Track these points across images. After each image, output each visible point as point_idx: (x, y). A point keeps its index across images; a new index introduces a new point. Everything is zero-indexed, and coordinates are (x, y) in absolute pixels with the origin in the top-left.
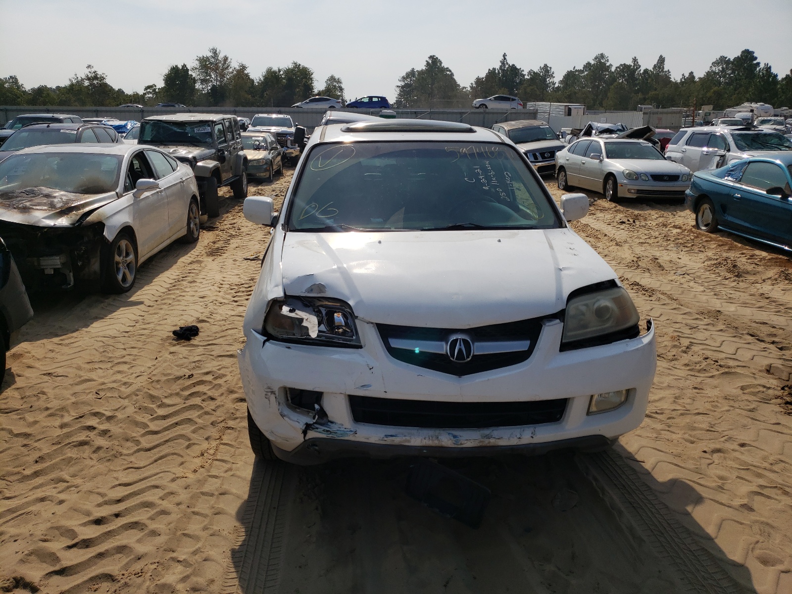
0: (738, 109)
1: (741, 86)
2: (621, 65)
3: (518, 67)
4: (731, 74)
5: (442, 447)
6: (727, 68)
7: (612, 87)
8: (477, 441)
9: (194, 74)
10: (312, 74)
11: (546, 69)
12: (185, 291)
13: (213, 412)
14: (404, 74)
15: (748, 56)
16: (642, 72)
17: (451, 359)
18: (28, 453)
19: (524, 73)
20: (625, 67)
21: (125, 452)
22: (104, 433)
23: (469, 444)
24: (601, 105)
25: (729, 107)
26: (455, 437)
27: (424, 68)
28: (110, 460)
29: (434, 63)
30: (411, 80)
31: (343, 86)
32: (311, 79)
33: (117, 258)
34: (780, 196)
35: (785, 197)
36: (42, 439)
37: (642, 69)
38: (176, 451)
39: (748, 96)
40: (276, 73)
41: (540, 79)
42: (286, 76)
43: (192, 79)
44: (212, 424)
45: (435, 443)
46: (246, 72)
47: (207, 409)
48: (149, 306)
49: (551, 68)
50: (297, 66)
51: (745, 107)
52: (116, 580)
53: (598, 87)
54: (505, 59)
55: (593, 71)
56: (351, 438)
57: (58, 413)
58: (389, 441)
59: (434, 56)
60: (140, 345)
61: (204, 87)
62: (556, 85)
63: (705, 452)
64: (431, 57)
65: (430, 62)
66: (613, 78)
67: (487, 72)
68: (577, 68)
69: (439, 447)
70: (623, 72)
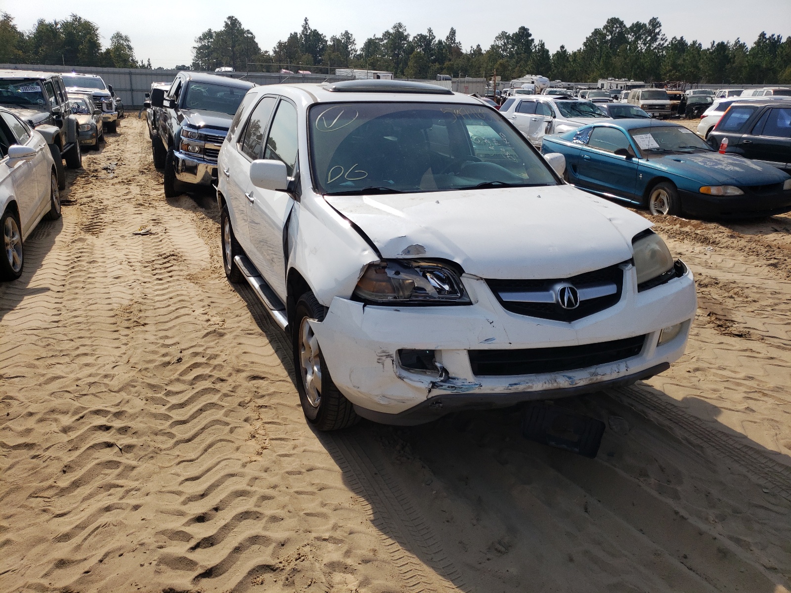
0: (521, 80)
1: (521, 59)
2: (418, 35)
3: (320, 33)
4: (511, 48)
5: (560, 389)
6: (508, 42)
7: (412, 56)
8: (588, 380)
10: (97, 30)
11: (347, 35)
12: (92, 273)
13: (233, 394)
14: (200, 35)
15: (524, 33)
16: (437, 42)
17: (563, 306)
18: (45, 464)
19: (326, 39)
20: (422, 37)
21: (163, 447)
22: (124, 430)
23: (582, 383)
24: (403, 73)
25: (514, 78)
26: (570, 378)
27: (223, 29)
28: (152, 457)
29: (233, 24)
30: (208, 42)
31: (132, 44)
32: (96, 36)
33: (7, 239)
34: (625, 157)
35: (629, 157)
36: (50, 447)
37: (437, 40)
38: (222, 438)
39: (527, 69)
40: (53, 26)
41: (342, 45)
42: (64, 29)
44: (240, 405)
45: (554, 386)
47: (224, 391)
48: (58, 292)
49: (351, 35)
50: (77, 19)
51: (527, 79)
52: (277, 569)
53: (398, 55)
54: (307, 23)
55: (393, 40)
56: (477, 391)
57: (48, 416)
58: (513, 389)
59: (233, 17)
60: (87, 334)
62: (358, 53)
63: (689, 372)
64: (230, 18)
65: (229, 23)
66: (411, 48)
67: (289, 36)
68: (377, 36)
69: (557, 389)
70: (420, 42)
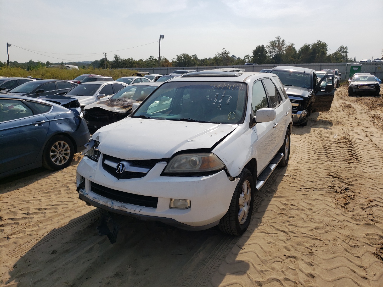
8: (119, 207)
9: (267, 49)
10: (327, 46)
23: (116, 208)
26: (113, 203)
32: (327, 49)
40: (308, 46)
42: (312, 47)
43: (265, 51)
46: (293, 47)
50: (319, 42)
56: (86, 196)
61: (271, 55)
